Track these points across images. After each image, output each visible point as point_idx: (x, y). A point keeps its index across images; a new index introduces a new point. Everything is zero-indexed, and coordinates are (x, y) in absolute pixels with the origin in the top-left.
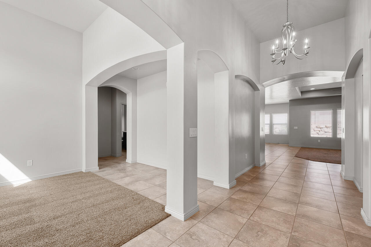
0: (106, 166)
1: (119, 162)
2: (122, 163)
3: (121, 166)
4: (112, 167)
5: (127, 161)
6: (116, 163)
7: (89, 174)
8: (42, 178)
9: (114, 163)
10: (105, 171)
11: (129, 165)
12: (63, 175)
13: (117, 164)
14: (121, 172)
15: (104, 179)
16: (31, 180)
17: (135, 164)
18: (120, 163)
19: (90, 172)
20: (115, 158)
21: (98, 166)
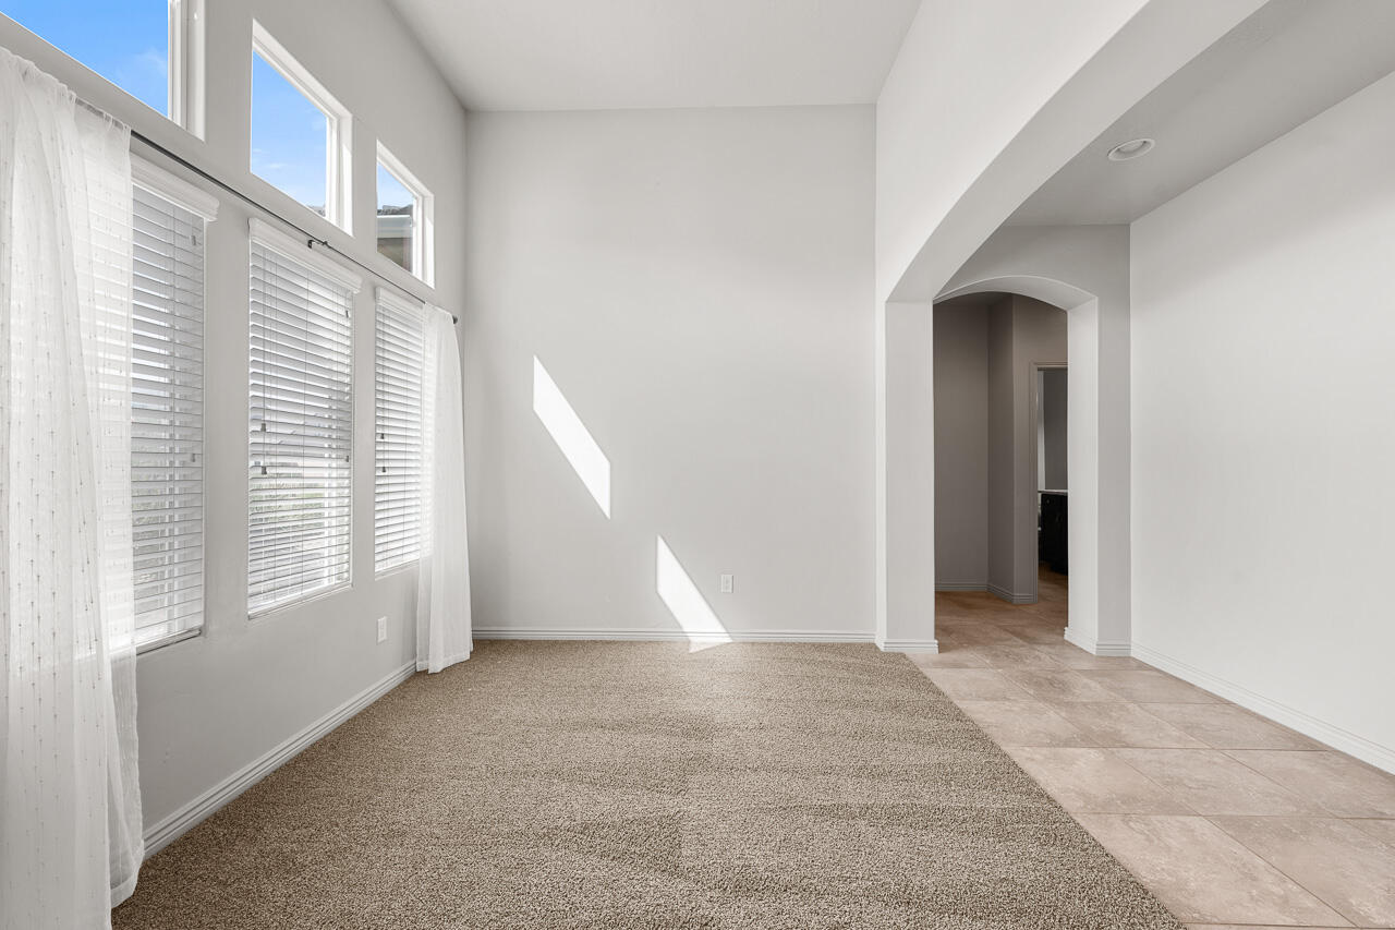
0: (968, 641)
1: (1029, 631)
2: (1049, 644)
3: (1041, 658)
4: (996, 656)
5: (1069, 634)
6: (1013, 633)
7: (897, 667)
8: (757, 640)
9: (1004, 635)
10: (967, 667)
11: (1086, 665)
12: (813, 645)
13: (1021, 642)
14: (1045, 700)
15: (959, 716)
16: (728, 640)
17: (1118, 665)
18: (1032, 641)
19: (904, 656)
20: (1009, 607)
21: (937, 636)
